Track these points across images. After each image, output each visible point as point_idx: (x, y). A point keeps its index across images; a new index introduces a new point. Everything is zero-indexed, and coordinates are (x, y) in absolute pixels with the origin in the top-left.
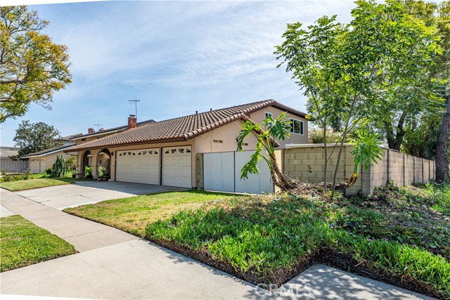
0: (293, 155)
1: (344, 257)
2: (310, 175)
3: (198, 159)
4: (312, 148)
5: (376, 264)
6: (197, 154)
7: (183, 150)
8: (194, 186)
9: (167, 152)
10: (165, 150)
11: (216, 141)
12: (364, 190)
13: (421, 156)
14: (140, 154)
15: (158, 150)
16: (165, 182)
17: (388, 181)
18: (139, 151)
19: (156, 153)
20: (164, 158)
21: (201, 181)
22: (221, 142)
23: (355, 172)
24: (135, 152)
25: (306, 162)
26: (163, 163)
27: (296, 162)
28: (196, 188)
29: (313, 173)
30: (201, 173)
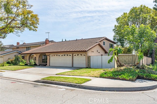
0: (120, 57)
1: (142, 77)
2: (125, 62)
3: (88, 58)
4: (126, 55)
5: (147, 77)
6: (88, 56)
7: (82, 55)
8: (87, 67)
9: (75, 55)
10: (74, 54)
11: (92, 52)
12: (139, 66)
13: (147, 56)
14: (62, 56)
15: (71, 54)
16: (74, 66)
17: (142, 64)
18: (62, 55)
19: (70, 55)
20: (74, 57)
21: (89, 65)
22: (93, 52)
23: (138, 62)
24: (59, 55)
25: (124, 59)
26: (73, 59)
27: (121, 59)
28: (88, 67)
29: (126, 62)
30: (90, 62)
